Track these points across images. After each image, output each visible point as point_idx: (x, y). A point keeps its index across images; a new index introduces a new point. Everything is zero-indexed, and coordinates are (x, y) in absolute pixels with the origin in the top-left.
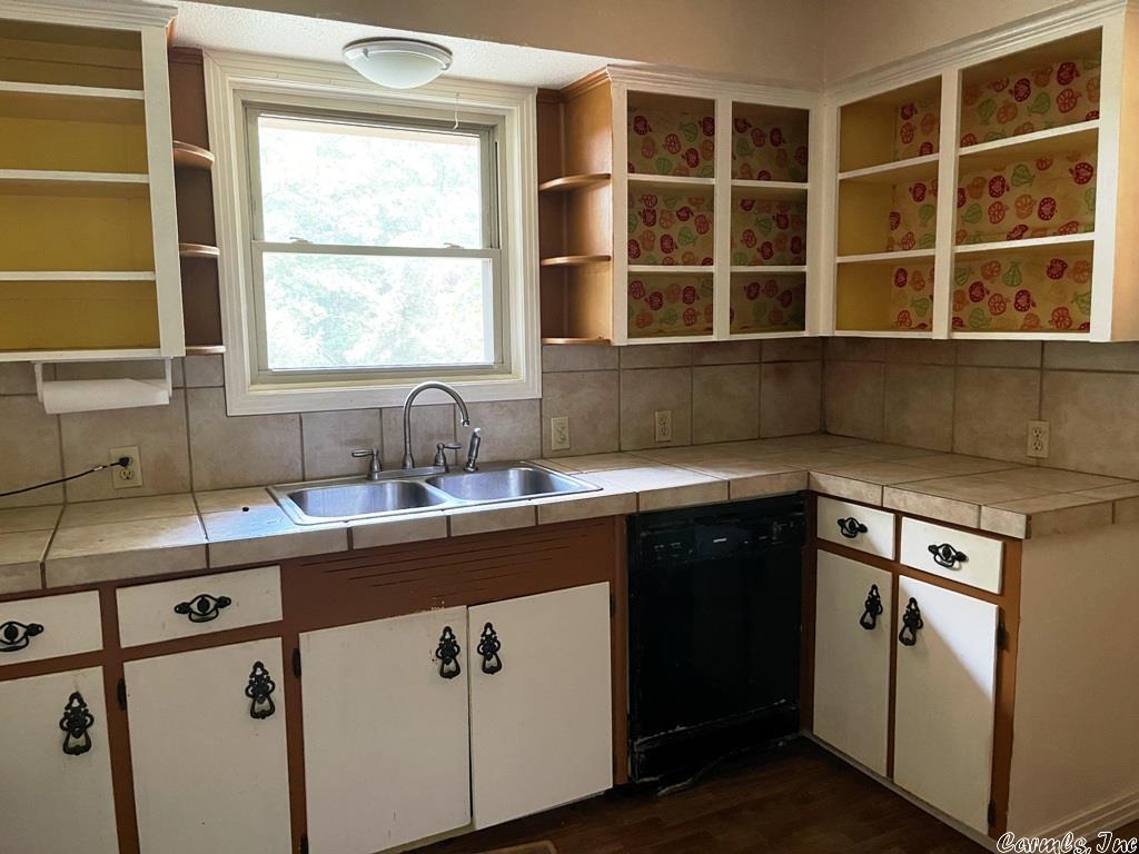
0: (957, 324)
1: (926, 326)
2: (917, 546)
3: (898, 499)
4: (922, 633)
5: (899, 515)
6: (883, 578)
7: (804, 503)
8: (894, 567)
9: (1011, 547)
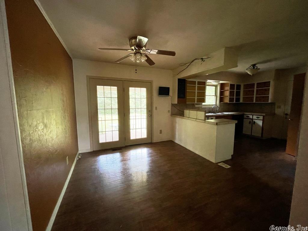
0: (256, 101)
1: (253, 101)
2: (255, 117)
3: (253, 114)
4: (255, 123)
5: (253, 115)
6: (251, 120)
7: (243, 115)
8: (252, 119)
9: (264, 116)
